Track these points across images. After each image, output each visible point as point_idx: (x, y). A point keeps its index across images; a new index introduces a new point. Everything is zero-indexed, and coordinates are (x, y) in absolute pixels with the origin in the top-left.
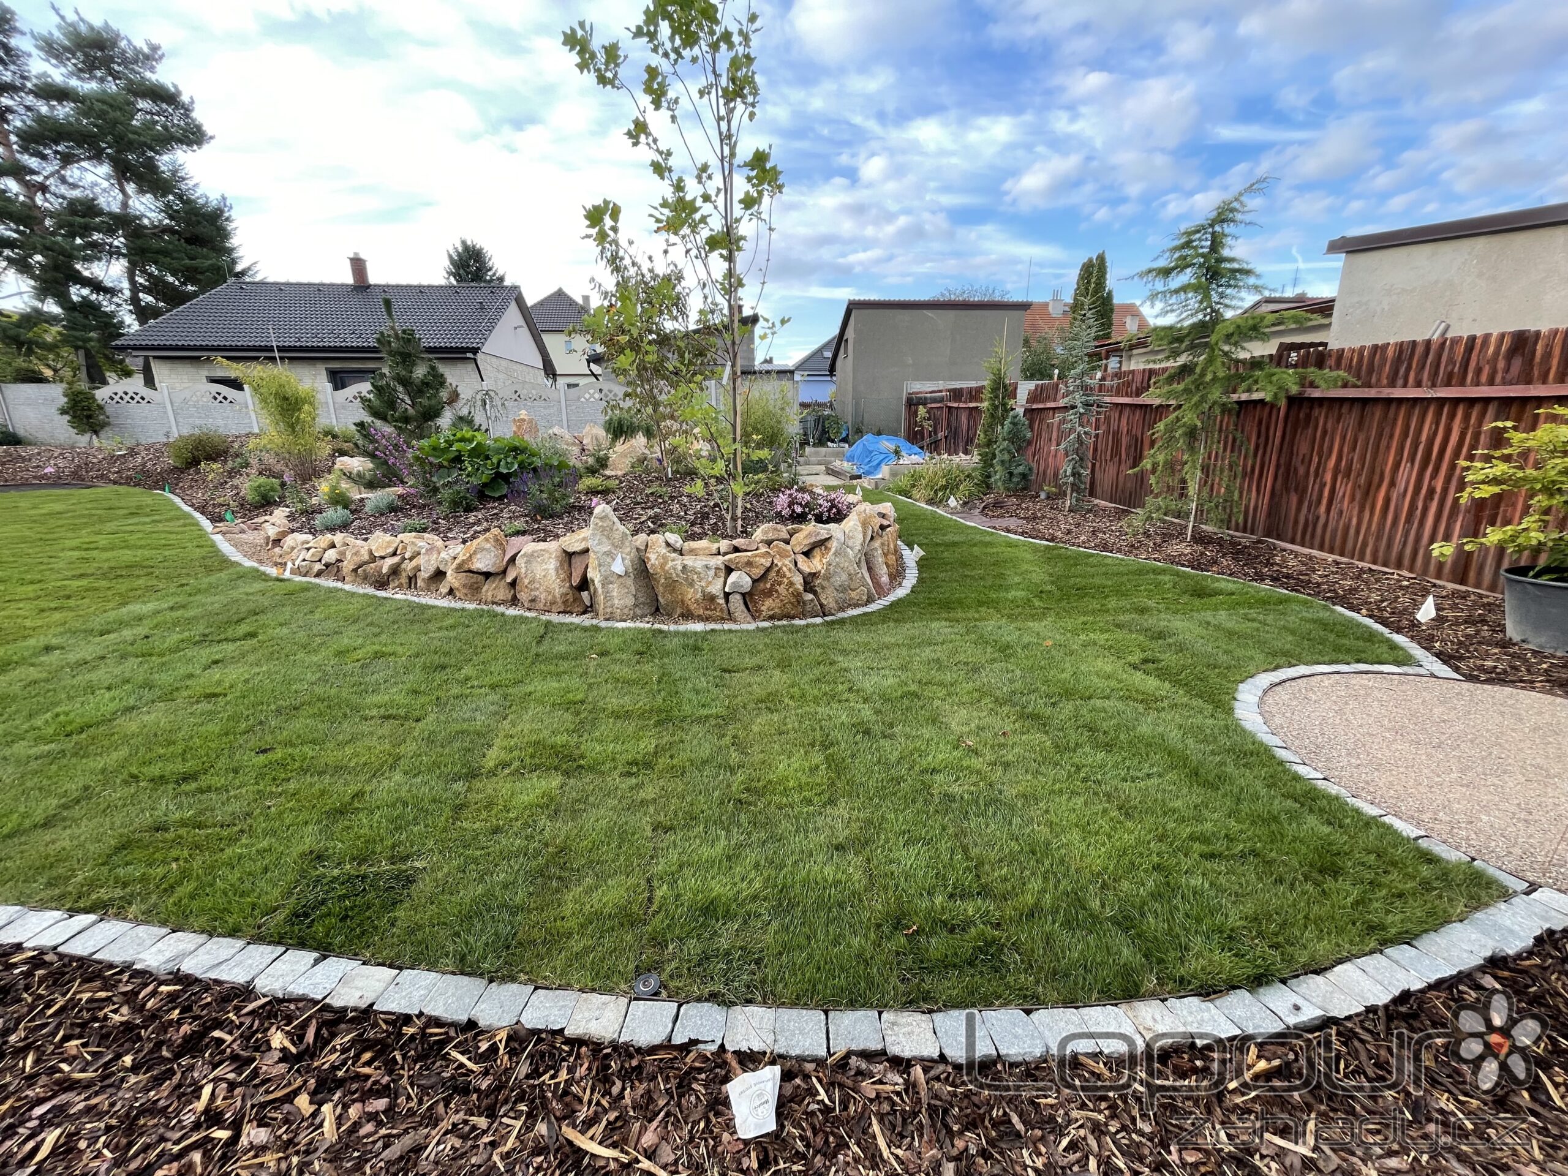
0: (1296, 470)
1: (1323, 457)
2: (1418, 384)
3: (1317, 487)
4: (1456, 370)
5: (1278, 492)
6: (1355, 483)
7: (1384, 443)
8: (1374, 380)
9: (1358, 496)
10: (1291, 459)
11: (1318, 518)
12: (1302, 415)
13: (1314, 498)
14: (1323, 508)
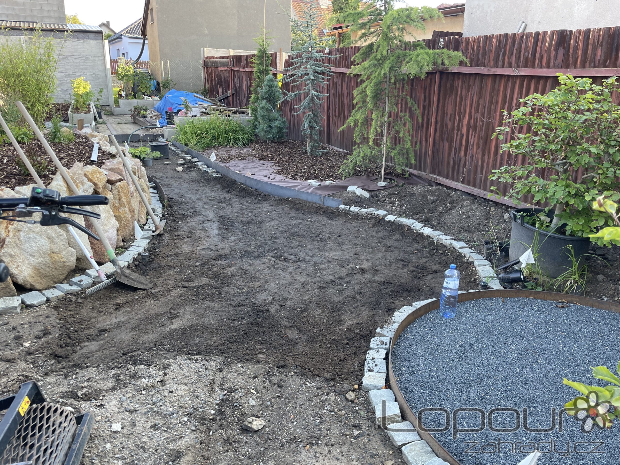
0: (446, 125)
1: (461, 116)
2: (510, 66)
3: (459, 138)
4: (530, 56)
5: (437, 141)
6: (479, 135)
7: (493, 106)
8: (486, 62)
9: (481, 145)
10: (444, 117)
11: (460, 160)
12: (448, 86)
13: (458, 145)
14: (462, 153)
